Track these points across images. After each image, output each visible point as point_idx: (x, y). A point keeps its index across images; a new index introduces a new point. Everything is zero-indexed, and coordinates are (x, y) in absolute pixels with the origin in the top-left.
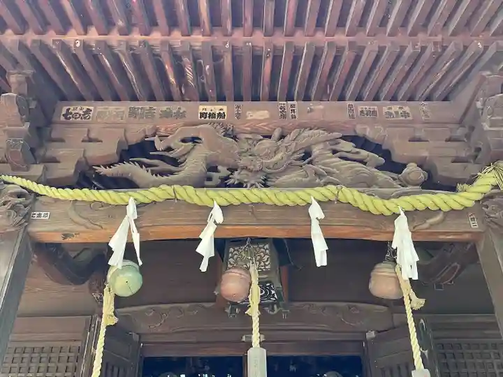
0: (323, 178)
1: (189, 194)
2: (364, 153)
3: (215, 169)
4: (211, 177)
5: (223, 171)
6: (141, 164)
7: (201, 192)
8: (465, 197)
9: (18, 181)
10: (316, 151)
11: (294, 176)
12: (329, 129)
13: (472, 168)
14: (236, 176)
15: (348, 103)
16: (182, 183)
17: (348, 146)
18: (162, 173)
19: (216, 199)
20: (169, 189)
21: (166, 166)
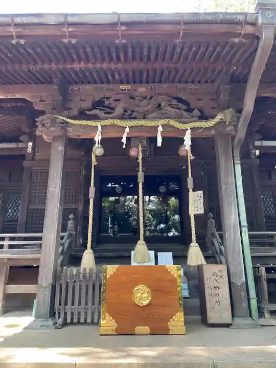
0: (164, 116)
1: (118, 122)
2: (180, 105)
3: (126, 111)
4: (125, 114)
5: (129, 112)
6: (101, 110)
8: (211, 123)
9: (61, 117)
11: (155, 115)
13: (216, 112)
14: (134, 114)
15: (176, 84)
17: (175, 102)
18: (108, 113)
19: (127, 124)
21: (109, 110)
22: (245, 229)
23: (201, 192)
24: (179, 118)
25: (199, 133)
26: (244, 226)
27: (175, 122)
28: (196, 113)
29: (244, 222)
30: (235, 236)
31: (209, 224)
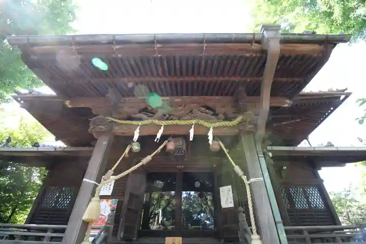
0: (195, 118)
1: (157, 122)
2: (207, 111)
3: (165, 115)
4: (164, 117)
5: (167, 116)
6: (144, 114)
7: (160, 121)
8: (235, 122)
9: (110, 118)
10: (194, 110)
11: (188, 117)
12: (198, 104)
13: (236, 115)
14: (171, 117)
15: (204, 97)
16: (154, 119)
17: (203, 109)
18: (149, 117)
19: (164, 123)
20: (151, 120)
21: (151, 115)
22: (281, 227)
23: (230, 187)
24: (207, 120)
25: (225, 130)
26: (279, 223)
27: (204, 122)
28: (221, 116)
29: (279, 219)
30: (271, 235)
31: (240, 219)
